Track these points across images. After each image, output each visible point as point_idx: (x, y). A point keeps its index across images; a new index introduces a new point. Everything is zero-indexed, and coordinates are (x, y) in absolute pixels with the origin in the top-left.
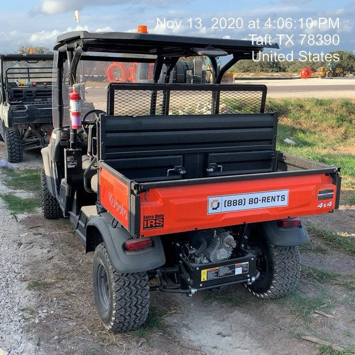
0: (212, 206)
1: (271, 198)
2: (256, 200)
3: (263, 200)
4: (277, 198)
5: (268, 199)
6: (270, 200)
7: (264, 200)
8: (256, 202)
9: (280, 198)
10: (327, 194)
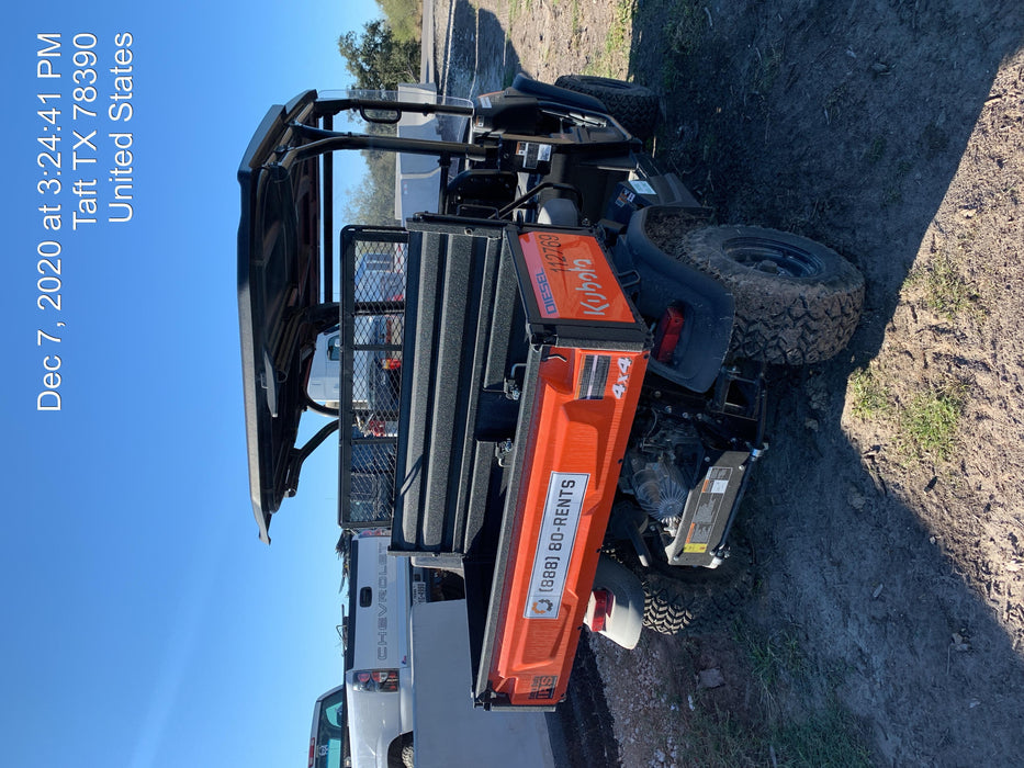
0: (543, 612)
1: (560, 509)
2: (554, 537)
3: (560, 524)
4: (564, 497)
5: (562, 514)
6: (565, 509)
7: (559, 522)
8: (560, 537)
9: (565, 490)
10: (593, 377)
